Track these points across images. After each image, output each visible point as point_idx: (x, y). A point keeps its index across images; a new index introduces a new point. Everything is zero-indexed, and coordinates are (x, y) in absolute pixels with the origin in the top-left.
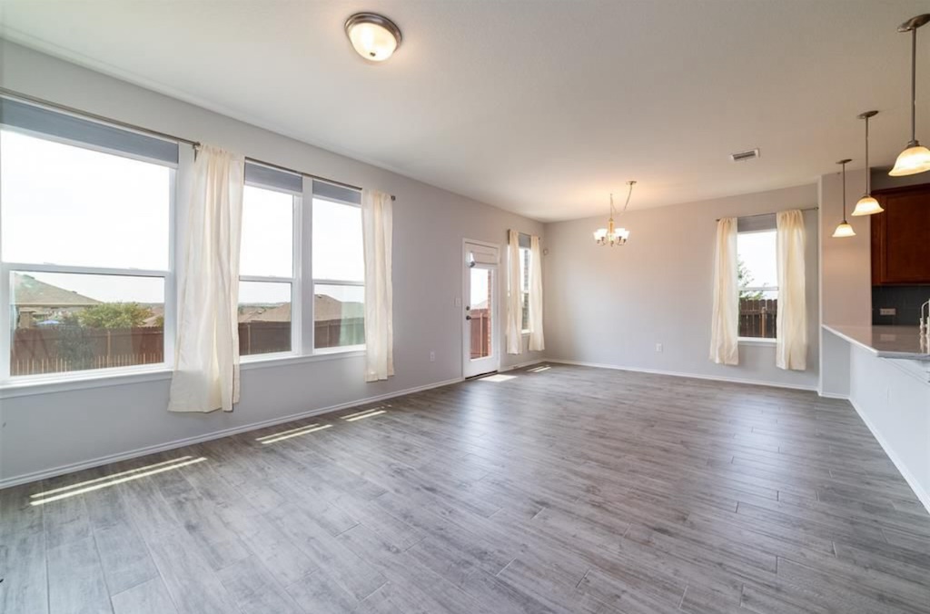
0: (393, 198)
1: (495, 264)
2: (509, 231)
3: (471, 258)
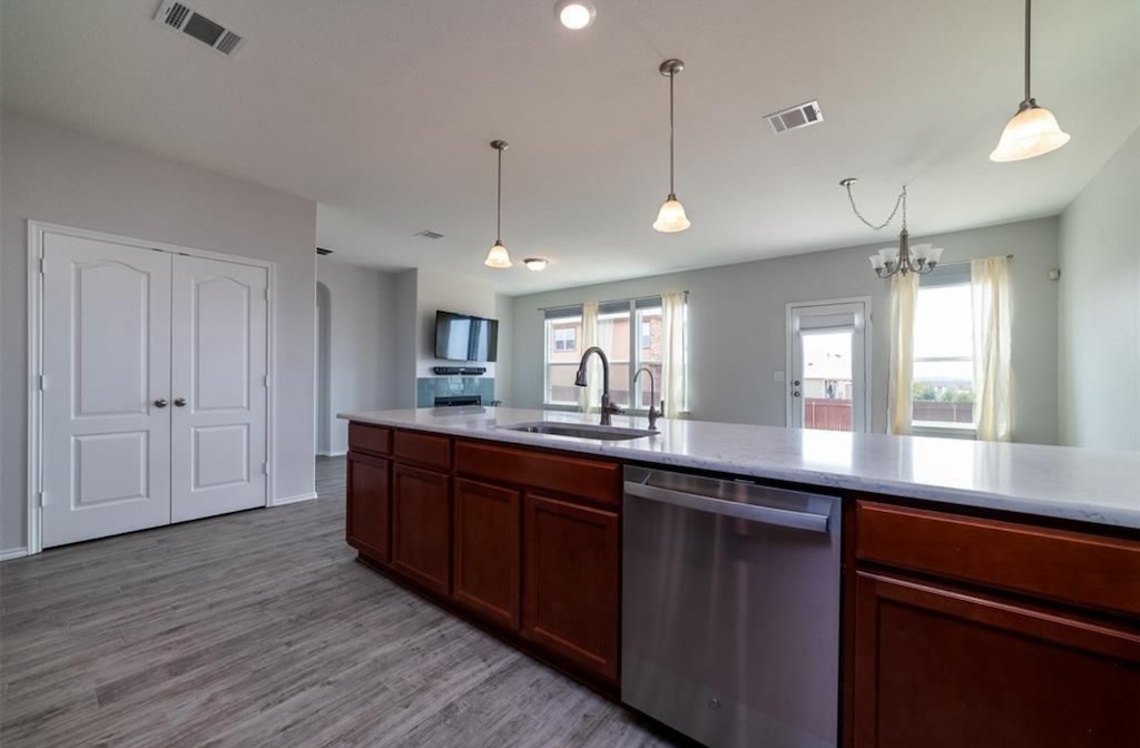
3: (797, 324)
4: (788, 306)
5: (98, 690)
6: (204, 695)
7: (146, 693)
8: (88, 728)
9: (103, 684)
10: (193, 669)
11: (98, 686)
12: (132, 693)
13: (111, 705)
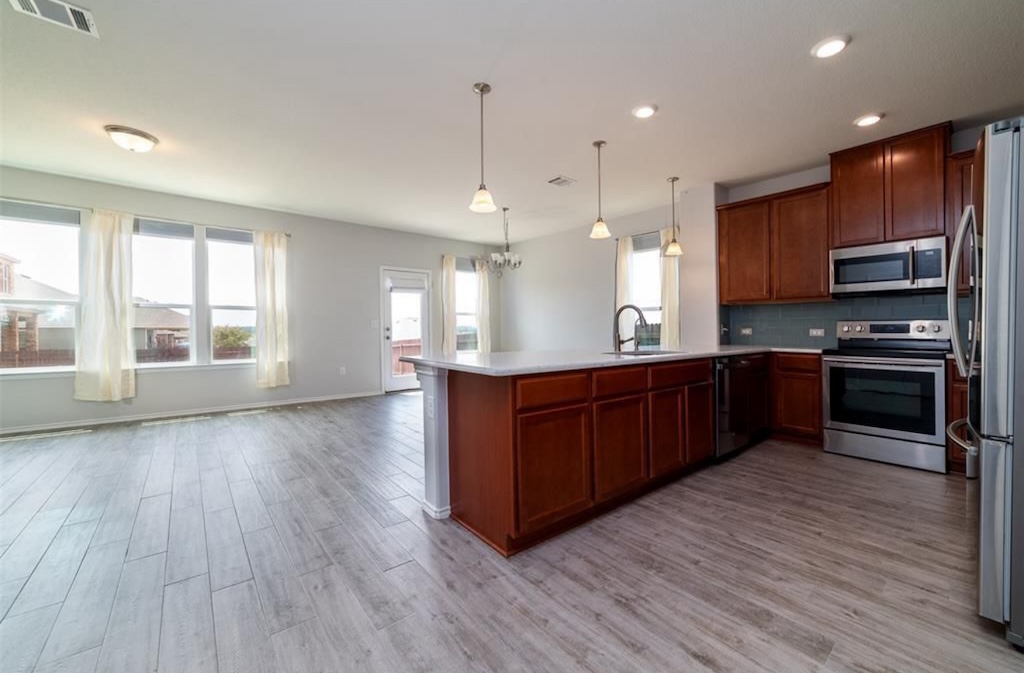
0: (289, 236)
1: (423, 288)
2: (443, 257)
3: (388, 283)
4: (382, 268)
5: (823, 660)
6: (779, 585)
7: (801, 622)
8: (854, 634)
9: (815, 663)
10: (756, 606)
11: (820, 666)
12: (807, 631)
13: (827, 635)
